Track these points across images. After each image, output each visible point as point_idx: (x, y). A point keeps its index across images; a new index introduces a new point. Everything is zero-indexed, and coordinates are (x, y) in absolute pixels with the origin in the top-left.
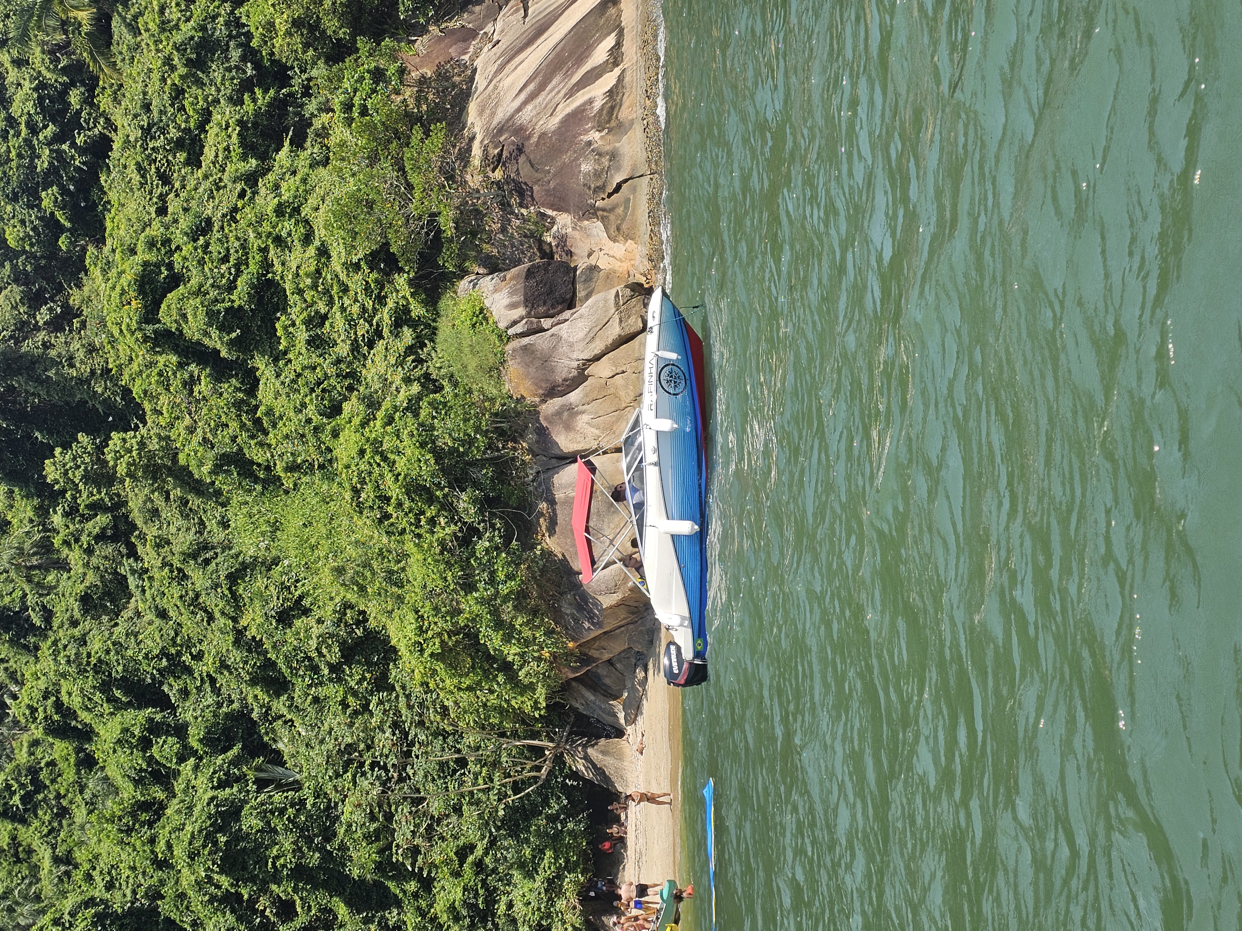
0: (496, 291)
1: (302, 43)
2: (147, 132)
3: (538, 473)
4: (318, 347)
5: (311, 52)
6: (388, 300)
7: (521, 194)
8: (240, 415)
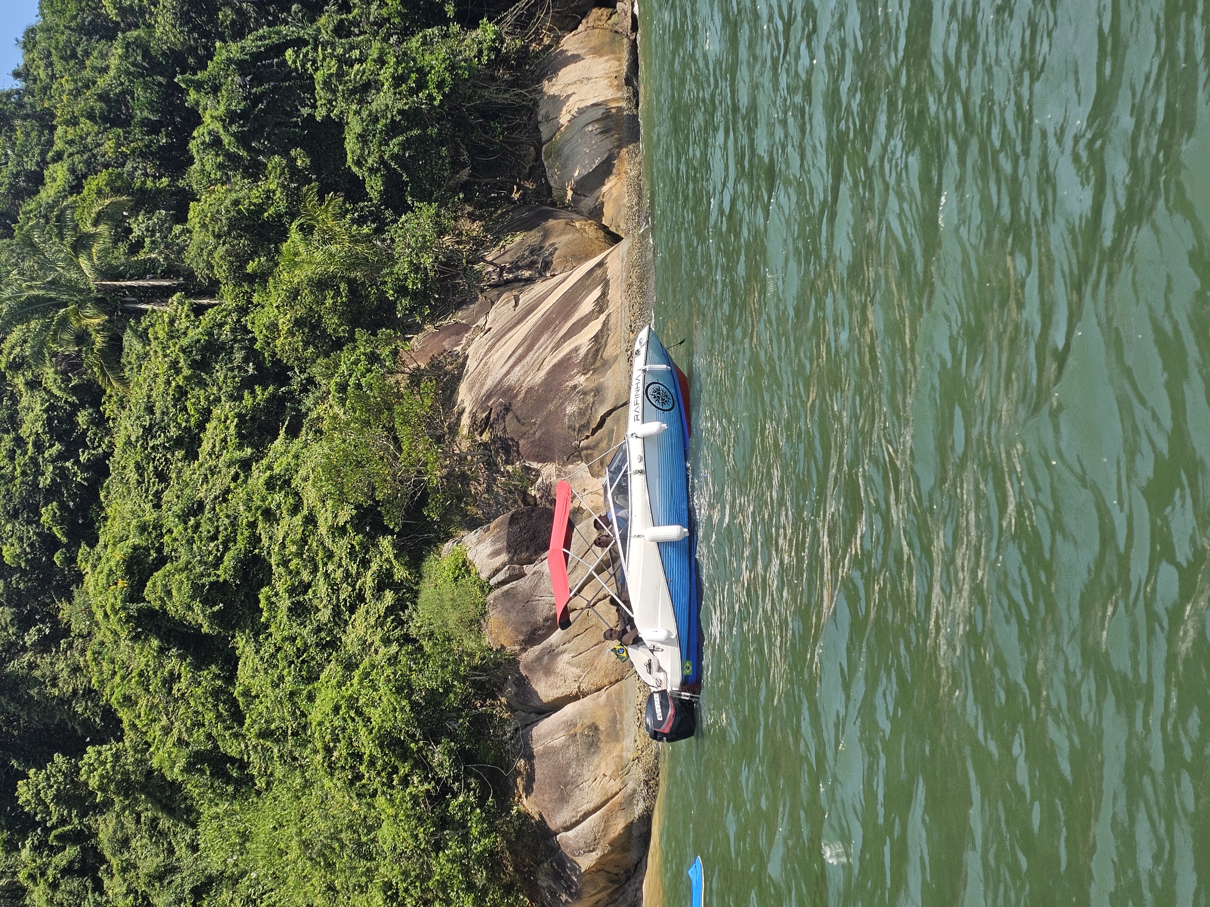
0: (479, 542)
1: (302, 341)
2: (148, 431)
3: (516, 730)
4: (299, 616)
5: (311, 349)
6: (372, 564)
7: (507, 449)
8: (217, 705)
